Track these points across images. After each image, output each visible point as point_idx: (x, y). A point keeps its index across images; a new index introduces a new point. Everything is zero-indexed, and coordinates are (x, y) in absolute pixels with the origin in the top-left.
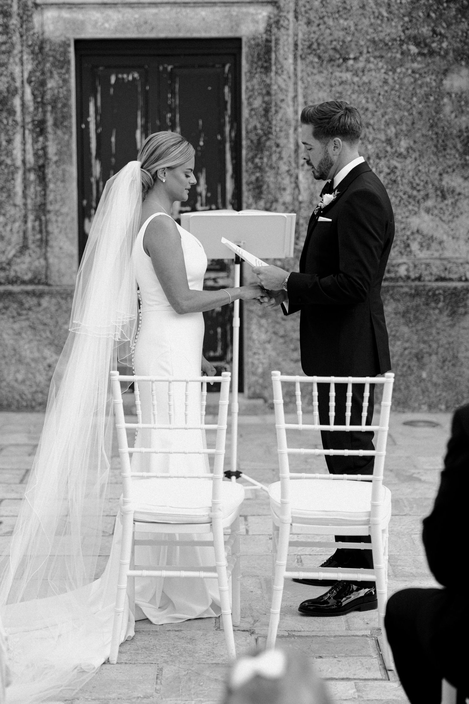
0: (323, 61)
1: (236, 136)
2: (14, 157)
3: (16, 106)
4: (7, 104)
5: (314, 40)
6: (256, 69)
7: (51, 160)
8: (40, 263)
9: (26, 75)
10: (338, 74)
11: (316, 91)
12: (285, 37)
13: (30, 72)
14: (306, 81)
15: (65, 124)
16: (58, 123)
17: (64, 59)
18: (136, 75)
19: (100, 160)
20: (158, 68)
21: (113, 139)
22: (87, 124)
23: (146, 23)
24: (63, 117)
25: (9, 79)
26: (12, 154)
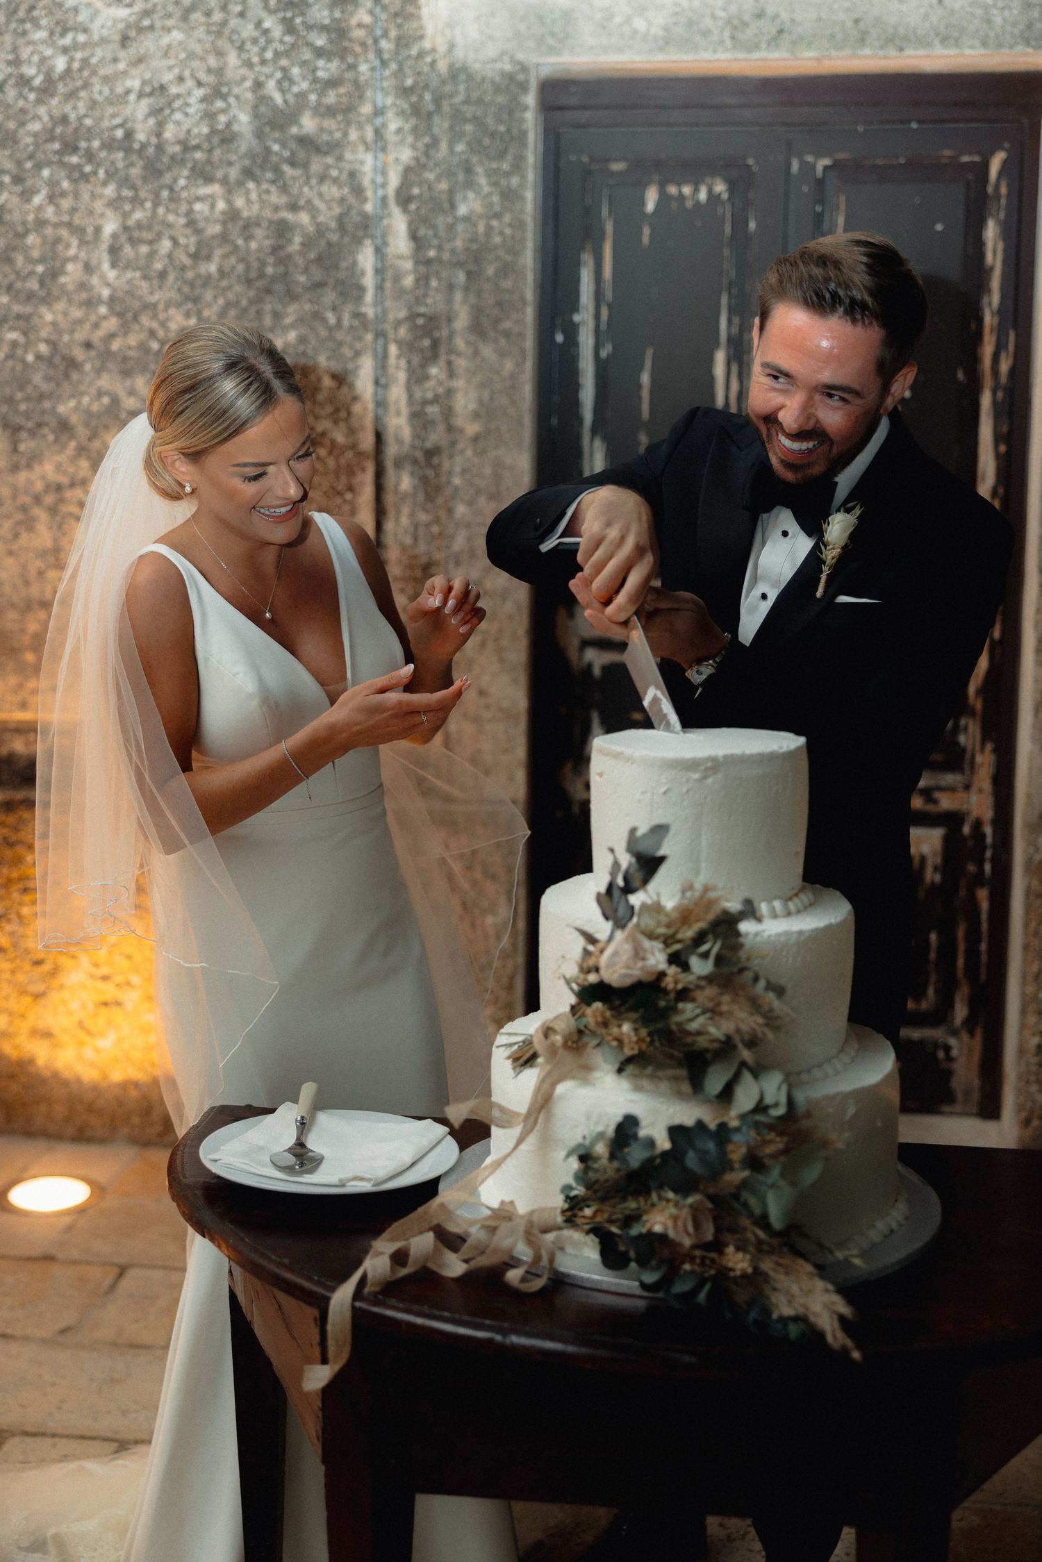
1: (1012, 372)
2: (354, 423)
3: (363, 273)
4: (337, 267)
7: (461, 431)
9: (394, 180)
13: (408, 170)
15: (507, 325)
16: (485, 321)
17: (509, 131)
18: (720, 187)
19: (605, 439)
20: (789, 165)
21: (645, 378)
22: (572, 331)
23: (760, 15)
24: (499, 304)
25: (346, 190)
26: (349, 413)
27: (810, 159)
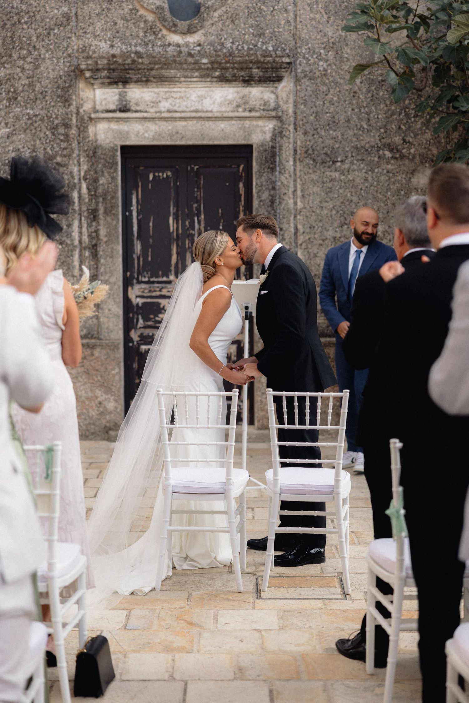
0: (317, 163)
2: (72, 238)
3: (74, 198)
5: (309, 147)
6: (264, 169)
7: (102, 240)
8: (92, 321)
9: (82, 174)
10: (328, 174)
11: (311, 186)
12: (287, 144)
13: (86, 171)
14: (303, 179)
15: (113, 212)
16: (108, 211)
17: (113, 162)
18: (169, 174)
19: (141, 240)
20: (187, 168)
21: (151, 224)
22: (131, 212)
23: (177, 133)
24: (112, 206)
25: (69, 176)
26: (71, 235)
27: (193, 166)
